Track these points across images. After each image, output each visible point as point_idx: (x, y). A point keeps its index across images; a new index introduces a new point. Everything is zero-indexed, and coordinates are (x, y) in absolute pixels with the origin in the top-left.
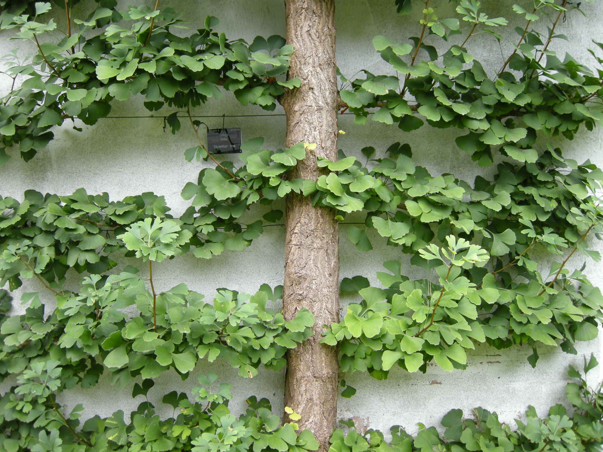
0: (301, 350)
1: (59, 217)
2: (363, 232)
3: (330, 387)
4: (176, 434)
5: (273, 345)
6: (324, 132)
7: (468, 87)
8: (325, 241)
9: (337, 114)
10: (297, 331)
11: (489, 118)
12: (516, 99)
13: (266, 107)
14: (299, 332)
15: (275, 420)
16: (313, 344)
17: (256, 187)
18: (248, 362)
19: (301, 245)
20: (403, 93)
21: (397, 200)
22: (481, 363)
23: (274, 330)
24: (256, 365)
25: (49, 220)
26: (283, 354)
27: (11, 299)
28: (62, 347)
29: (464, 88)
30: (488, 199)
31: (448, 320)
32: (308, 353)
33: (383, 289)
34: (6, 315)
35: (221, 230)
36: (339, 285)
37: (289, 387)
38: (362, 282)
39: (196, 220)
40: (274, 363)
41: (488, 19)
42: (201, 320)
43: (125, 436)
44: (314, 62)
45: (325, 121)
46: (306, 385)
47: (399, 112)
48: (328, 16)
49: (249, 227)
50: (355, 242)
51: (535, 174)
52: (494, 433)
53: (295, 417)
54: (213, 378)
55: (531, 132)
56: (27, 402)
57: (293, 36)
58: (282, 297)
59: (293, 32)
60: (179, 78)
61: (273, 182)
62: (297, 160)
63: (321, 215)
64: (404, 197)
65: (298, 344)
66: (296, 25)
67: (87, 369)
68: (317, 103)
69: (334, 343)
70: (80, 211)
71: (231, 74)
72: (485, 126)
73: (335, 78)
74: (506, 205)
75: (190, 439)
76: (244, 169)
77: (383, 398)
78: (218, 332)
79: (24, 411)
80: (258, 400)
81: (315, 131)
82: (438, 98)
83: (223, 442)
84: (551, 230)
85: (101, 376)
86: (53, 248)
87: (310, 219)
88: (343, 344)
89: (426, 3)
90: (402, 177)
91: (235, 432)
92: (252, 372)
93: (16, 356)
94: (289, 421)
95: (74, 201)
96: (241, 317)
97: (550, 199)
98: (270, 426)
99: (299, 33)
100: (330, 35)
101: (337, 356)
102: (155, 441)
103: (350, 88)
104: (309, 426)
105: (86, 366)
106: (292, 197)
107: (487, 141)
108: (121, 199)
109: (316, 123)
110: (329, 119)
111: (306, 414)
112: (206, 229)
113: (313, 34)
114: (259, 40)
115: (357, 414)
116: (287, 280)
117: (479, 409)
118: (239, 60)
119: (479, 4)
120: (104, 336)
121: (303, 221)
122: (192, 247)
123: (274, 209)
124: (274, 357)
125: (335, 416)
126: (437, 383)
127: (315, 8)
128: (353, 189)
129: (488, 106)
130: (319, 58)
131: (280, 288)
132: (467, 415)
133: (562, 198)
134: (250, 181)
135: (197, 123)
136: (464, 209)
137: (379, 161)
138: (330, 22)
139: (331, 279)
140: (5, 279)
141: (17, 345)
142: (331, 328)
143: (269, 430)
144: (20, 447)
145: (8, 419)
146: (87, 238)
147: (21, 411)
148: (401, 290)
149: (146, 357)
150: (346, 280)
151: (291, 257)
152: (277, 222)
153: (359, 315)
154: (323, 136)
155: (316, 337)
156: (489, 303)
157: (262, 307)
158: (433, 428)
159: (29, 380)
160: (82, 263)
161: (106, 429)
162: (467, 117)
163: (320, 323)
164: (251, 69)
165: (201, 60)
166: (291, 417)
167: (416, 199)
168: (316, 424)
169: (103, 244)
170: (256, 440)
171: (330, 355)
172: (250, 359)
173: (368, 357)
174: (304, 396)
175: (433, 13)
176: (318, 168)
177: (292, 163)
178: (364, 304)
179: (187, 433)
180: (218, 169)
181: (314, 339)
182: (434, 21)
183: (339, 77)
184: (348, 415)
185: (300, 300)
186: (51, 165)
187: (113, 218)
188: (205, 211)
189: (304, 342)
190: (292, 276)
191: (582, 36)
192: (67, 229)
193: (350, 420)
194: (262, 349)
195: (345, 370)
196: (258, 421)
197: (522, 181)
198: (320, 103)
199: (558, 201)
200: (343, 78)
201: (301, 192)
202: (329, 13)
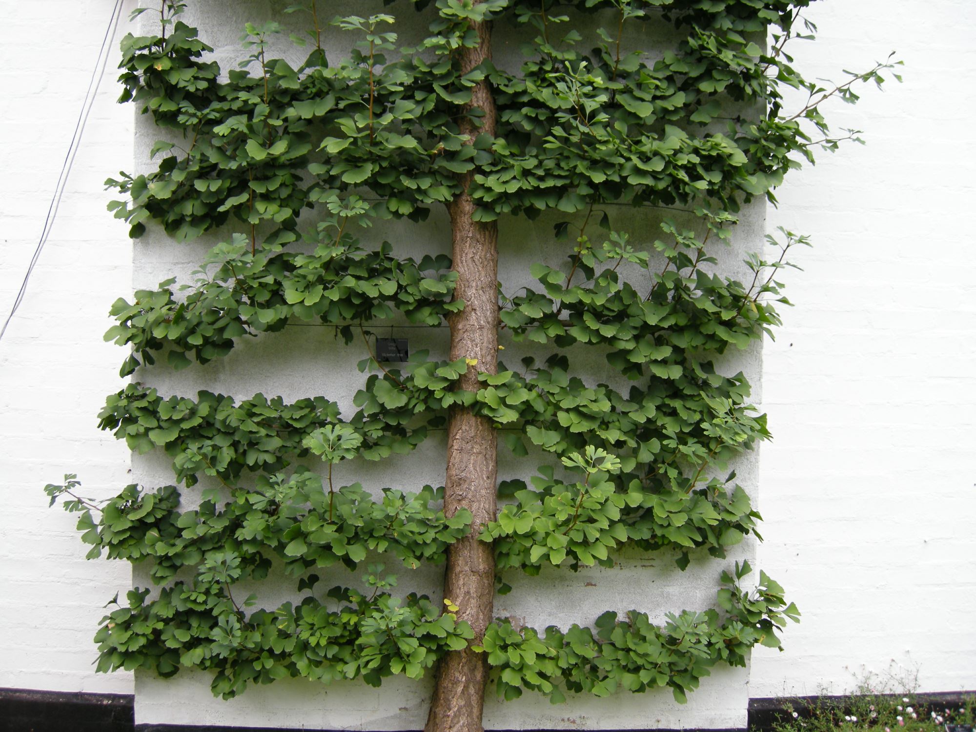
0: (460, 546)
1: (244, 421)
2: (519, 439)
3: (486, 582)
4: (345, 620)
5: (435, 540)
6: (484, 348)
7: (616, 310)
8: (484, 447)
9: (497, 330)
10: (456, 528)
11: (637, 338)
12: (660, 321)
13: (433, 326)
14: (459, 529)
15: (434, 610)
16: (471, 540)
17: (422, 397)
18: (412, 555)
19: (462, 449)
20: (559, 311)
21: (551, 410)
22: (635, 566)
23: (436, 527)
24: (419, 558)
25: (234, 424)
26: (443, 549)
27: (179, 495)
28: (240, 539)
29: (613, 311)
30: (637, 411)
31: (592, 521)
32: (466, 549)
33: (537, 492)
34: (175, 511)
35: (388, 434)
36: (498, 487)
37: (448, 582)
38: (519, 485)
39: (366, 424)
40: (436, 557)
41: (633, 252)
42: (374, 514)
43: (293, 625)
44: (477, 286)
45: (486, 339)
46: (464, 579)
47: (553, 332)
48: (491, 243)
49: (415, 432)
50: (511, 448)
51: (681, 388)
52: (643, 632)
53: (453, 608)
54: (381, 568)
55: (677, 349)
56: (200, 593)
57: (459, 261)
58: (443, 497)
59: (459, 257)
60: (356, 301)
61: (438, 395)
62: (460, 375)
63: (481, 423)
64: (557, 407)
65: (458, 539)
66: (462, 251)
67: (257, 563)
68: (479, 322)
69: (490, 540)
70: (261, 415)
71: (403, 297)
72: (630, 346)
73: (497, 298)
74: (650, 417)
75: (356, 624)
76: (411, 379)
77: (539, 598)
78: (385, 527)
79: (198, 601)
80: (418, 596)
81: (476, 347)
82: (586, 322)
83: (391, 619)
84: (695, 440)
85: (270, 570)
86: (232, 448)
87: (470, 427)
88: (498, 541)
89: (582, 230)
90: (556, 390)
91: (402, 611)
92: (415, 564)
93: (189, 549)
94: (449, 612)
95: (254, 406)
96: (409, 511)
97: (695, 411)
98: (430, 616)
99: (464, 258)
100: (493, 260)
101: (493, 554)
102: (324, 627)
103: (509, 306)
104: (466, 618)
105: (256, 561)
106: (454, 407)
107: (634, 359)
108: (293, 402)
109: (478, 341)
110: (490, 336)
111: (464, 606)
112: (375, 433)
113: (476, 260)
114: (427, 258)
115: (513, 614)
116: (449, 482)
117: (634, 612)
118: (409, 283)
119: (627, 236)
120: (281, 530)
121: (464, 428)
122: (362, 449)
123: (438, 415)
124: (434, 550)
125: (491, 611)
126: (592, 585)
127: (479, 237)
128: (508, 402)
129: (635, 328)
130: (482, 281)
131: (442, 489)
132: (621, 617)
133: (705, 411)
134: (417, 391)
135: (367, 333)
136: (615, 419)
137: (538, 370)
138: (493, 248)
139: (489, 481)
140: (182, 475)
141: (195, 537)
142: (488, 526)
143: (429, 620)
144: (192, 636)
145: (181, 609)
146: (264, 440)
147: (195, 600)
148: (553, 493)
149: (320, 549)
150: (504, 483)
151: (452, 460)
152: (440, 427)
153: (515, 515)
154: (484, 352)
155: (474, 535)
156: (632, 506)
157: (425, 506)
158: (587, 629)
159: (210, 569)
160: (261, 463)
161: (275, 619)
162: (614, 338)
163: (478, 521)
164: (420, 291)
165: (376, 285)
166: (449, 608)
167: (568, 411)
168: (472, 616)
169: (281, 445)
170: (418, 626)
171: (487, 552)
172: (414, 552)
173: (522, 554)
174: (462, 590)
175: (586, 241)
176: (478, 381)
177: (455, 377)
178: (520, 506)
179: (354, 619)
180: (386, 378)
181: (472, 536)
182: (587, 248)
183: (500, 296)
184: (504, 614)
185: (460, 500)
186: (224, 367)
187: (290, 422)
188: (374, 417)
189: (462, 538)
190: (453, 478)
191: (740, 251)
192: (251, 432)
193: (507, 619)
194: (425, 543)
195: (501, 566)
196: (419, 612)
197: (671, 393)
198: (482, 322)
199: (701, 412)
200: (504, 298)
201: (463, 403)
202: (492, 241)
